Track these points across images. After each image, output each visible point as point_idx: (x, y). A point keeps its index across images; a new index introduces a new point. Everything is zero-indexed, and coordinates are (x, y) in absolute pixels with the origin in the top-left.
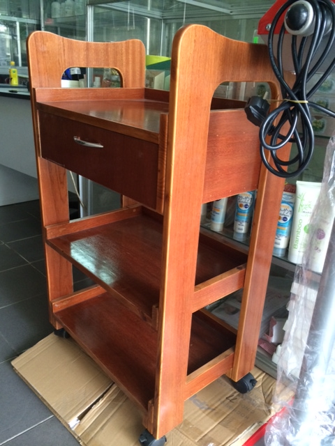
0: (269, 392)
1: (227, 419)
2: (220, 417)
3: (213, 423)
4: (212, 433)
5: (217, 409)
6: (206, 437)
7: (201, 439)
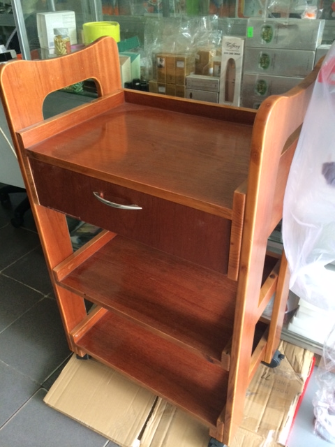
0: (294, 360)
1: (271, 400)
2: (264, 400)
3: (262, 408)
4: (265, 418)
5: (259, 392)
6: (263, 424)
7: (259, 428)
